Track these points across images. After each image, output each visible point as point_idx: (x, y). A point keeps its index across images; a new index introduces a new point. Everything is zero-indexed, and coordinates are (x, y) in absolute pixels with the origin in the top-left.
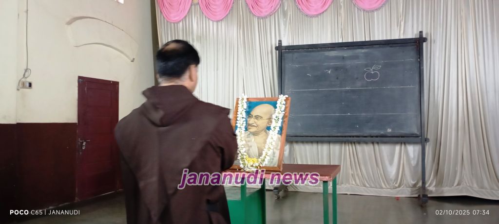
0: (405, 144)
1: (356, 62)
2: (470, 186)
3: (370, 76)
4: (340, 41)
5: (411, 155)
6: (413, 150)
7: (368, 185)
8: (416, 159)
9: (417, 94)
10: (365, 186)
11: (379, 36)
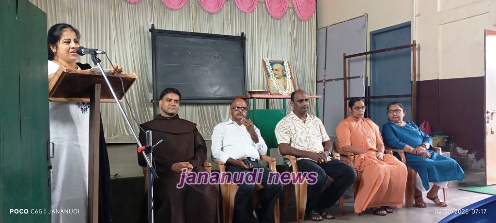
1: (207, 48)
9: (242, 71)
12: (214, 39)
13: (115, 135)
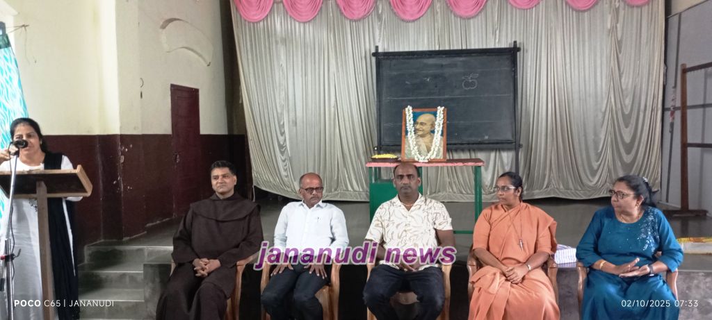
0: (499, 151)
1: (455, 70)
2: (557, 188)
3: (467, 84)
4: (437, 49)
5: (505, 160)
6: (507, 157)
7: (464, 192)
8: (510, 165)
9: (512, 101)
10: (461, 193)
11: (475, 44)
12: (465, 56)
13: (336, 190)
